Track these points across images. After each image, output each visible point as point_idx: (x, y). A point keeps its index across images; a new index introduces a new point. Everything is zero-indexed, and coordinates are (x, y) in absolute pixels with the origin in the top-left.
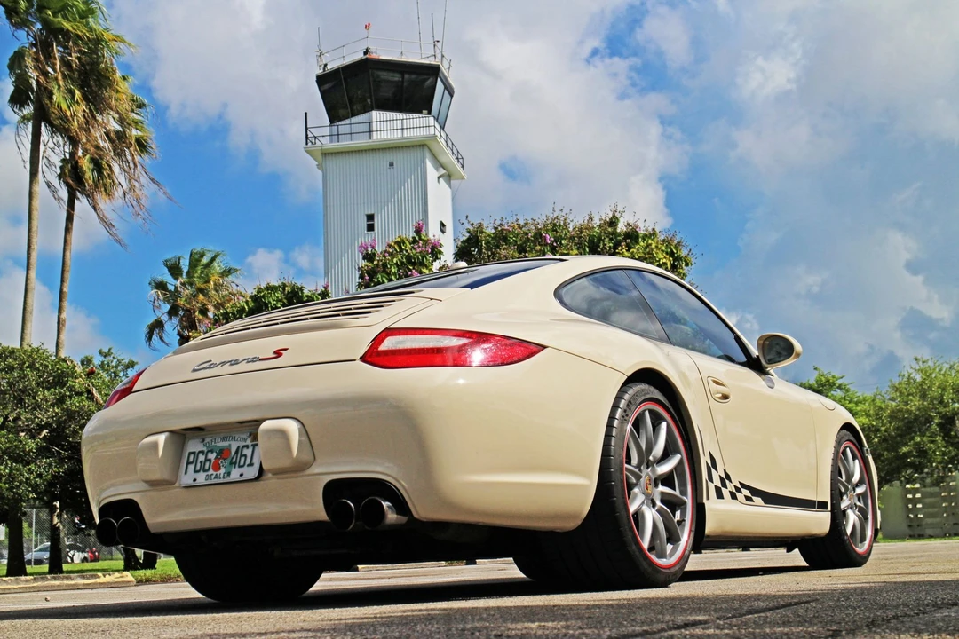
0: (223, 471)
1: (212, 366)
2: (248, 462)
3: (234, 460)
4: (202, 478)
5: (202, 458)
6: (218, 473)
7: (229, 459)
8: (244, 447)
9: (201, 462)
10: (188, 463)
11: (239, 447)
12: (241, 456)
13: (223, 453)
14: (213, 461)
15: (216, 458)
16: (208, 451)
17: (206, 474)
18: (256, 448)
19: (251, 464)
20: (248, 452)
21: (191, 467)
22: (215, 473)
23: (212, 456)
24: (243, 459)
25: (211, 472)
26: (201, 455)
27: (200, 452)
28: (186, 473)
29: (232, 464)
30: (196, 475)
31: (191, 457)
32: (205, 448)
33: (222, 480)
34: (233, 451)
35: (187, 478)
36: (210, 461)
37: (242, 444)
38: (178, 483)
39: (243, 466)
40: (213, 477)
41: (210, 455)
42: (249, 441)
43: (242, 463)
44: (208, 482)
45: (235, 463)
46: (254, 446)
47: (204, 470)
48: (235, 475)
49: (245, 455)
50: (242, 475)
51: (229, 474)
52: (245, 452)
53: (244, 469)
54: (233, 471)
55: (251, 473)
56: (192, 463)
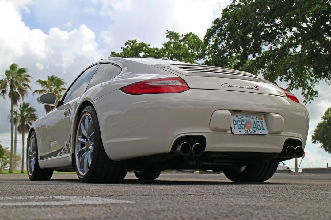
0: (251, 130)
1: (230, 86)
2: (261, 128)
4: (243, 131)
6: (250, 130)
7: (252, 126)
9: (240, 125)
10: (234, 125)
11: (254, 121)
14: (245, 125)
17: (245, 130)
18: (263, 123)
19: (263, 129)
20: (260, 124)
21: (236, 126)
22: (249, 130)
24: (258, 126)
25: (246, 129)
26: (238, 122)
28: (235, 128)
29: (254, 127)
30: (240, 130)
31: (235, 122)
32: (239, 120)
33: (253, 134)
34: (253, 123)
35: (236, 131)
36: (244, 125)
37: (255, 120)
38: (229, 132)
39: (260, 129)
40: (248, 131)
41: (243, 123)
42: (258, 120)
43: (259, 128)
44: (247, 133)
45: (256, 127)
46: (262, 122)
47: (243, 129)
48: (258, 132)
49: (259, 125)
50: (261, 132)
51: (255, 131)
52: (258, 123)
53: (261, 130)
54: (256, 130)
55: (265, 132)
56: (236, 124)
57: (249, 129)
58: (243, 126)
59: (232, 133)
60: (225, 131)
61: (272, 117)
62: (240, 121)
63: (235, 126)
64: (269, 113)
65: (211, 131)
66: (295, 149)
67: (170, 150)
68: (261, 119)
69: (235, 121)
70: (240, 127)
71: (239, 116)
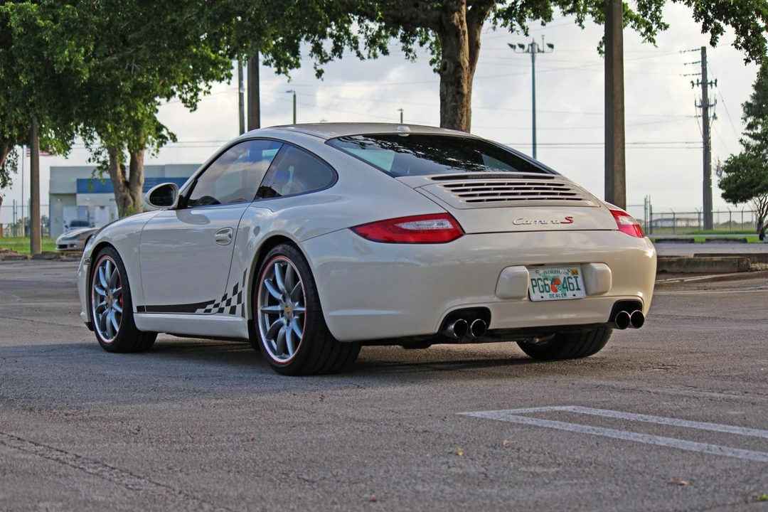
0: (559, 292)
2: (576, 287)
3: (565, 286)
4: (546, 296)
5: (541, 283)
7: (561, 285)
8: (568, 278)
9: (542, 286)
10: (533, 286)
11: (565, 278)
12: (569, 284)
13: (555, 281)
14: (550, 285)
15: (552, 284)
16: (544, 279)
17: (549, 293)
18: (578, 279)
19: (578, 289)
20: (572, 281)
21: (537, 289)
22: (555, 293)
23: (549, 282)
24: (571, 286)
25: (552, 292)
26: (539, 281)
27: (539, 279)
28: (534, 292)
29: (564, 288)
30: (543, 294)
31: (534, 282)
32: (541, 277)
33: (562, 298)
34: (562, 281)
35: (536, 296)
36: (548, 285)
37: (566, 276)
38: (526, 298)
39: (574, 290)
40: (555, 296)
41: (546, 282)
42: (570, 275)
43: (572, 288)
44: (553, 299)
45: (567, 288)
46: (576, 278)
47: (547, 292)
48: (570, 294)
49: (572, 283)
50: (574, 295)
51: (565, 295)
52: (570, 281)
53: (575, 292)
54: (567, 293)
55: (581, 294)
56: (536, 286)
57: (556, 291)
58: (547, 287)
59: (530, 300)
60: (520, 298)
61: (593, 269)
62: (542, 279)
63: (535, 288)
64: (588, 263)
65: (499, 300)
66: (630, 316)
67: (436, 331)
68: (575, 273)
69: (534, 279)
70: (541, 290)
71: (541, 271)
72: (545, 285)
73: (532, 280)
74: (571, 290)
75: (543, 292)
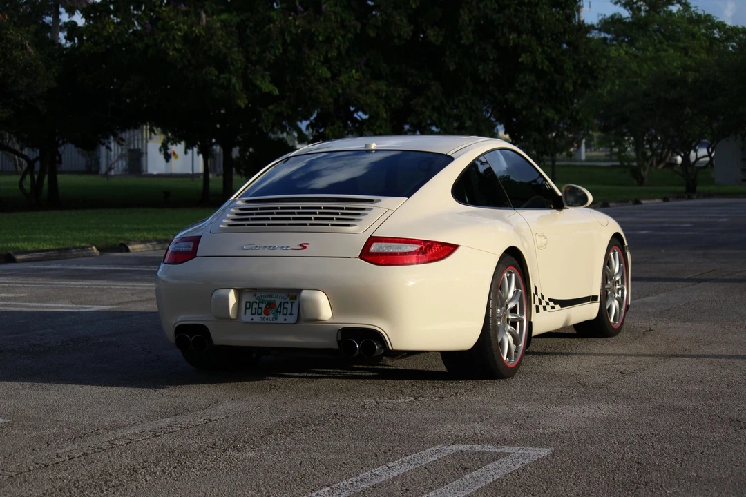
0: (271, 316)
1: (257, 248)
2: (289, 312)
3: (279, 310)
4: (257, 319)
5: (255, 306)
7: (275, 309)
8: (284, 303)
9: (255, 309)
10: (246, 308)
11: (281, 303)
12: (284, 308)
13: (270, 305)
14: (264, 309)
15: (266, 307)
16: (260, 302)
17: (260, 316)
19: (292, 314)
20: (288, 306)
21: (249, 311)
22: (266, 317)
23: (263, 306)
24: (285, 310)
25: (263, 315)
26: (254, 304)
27: (253, 302)
28: (245, 314)
29: (277, 312)
30: (253, 317)
32: (257, 301)
33: (271, 322)
34: (278, 305)
35: (246, 318)
36: (262, 308)
37: (283, 301)
40: (265, 319)
41: (261, 305)
42: (288, 299)
43: (285, 313)
44: (262, 322)
45: (280, 312)
46: (292, 303)
47: (258, 314)
50: (285, 320)
51: (276, 318)
52: (286, 305)
53: (287, 317)
54: (279, 317)
56: (249, 308)
57: (269, 314)
58: (260, 310)
59: (241, 321)
63: (247, 310)
68: (293, 298)
70: (253, 312)
71: (258, 295)
72: (259, 308)
73: (247, 302)
74: (283, 314)
75: (254, 314)
